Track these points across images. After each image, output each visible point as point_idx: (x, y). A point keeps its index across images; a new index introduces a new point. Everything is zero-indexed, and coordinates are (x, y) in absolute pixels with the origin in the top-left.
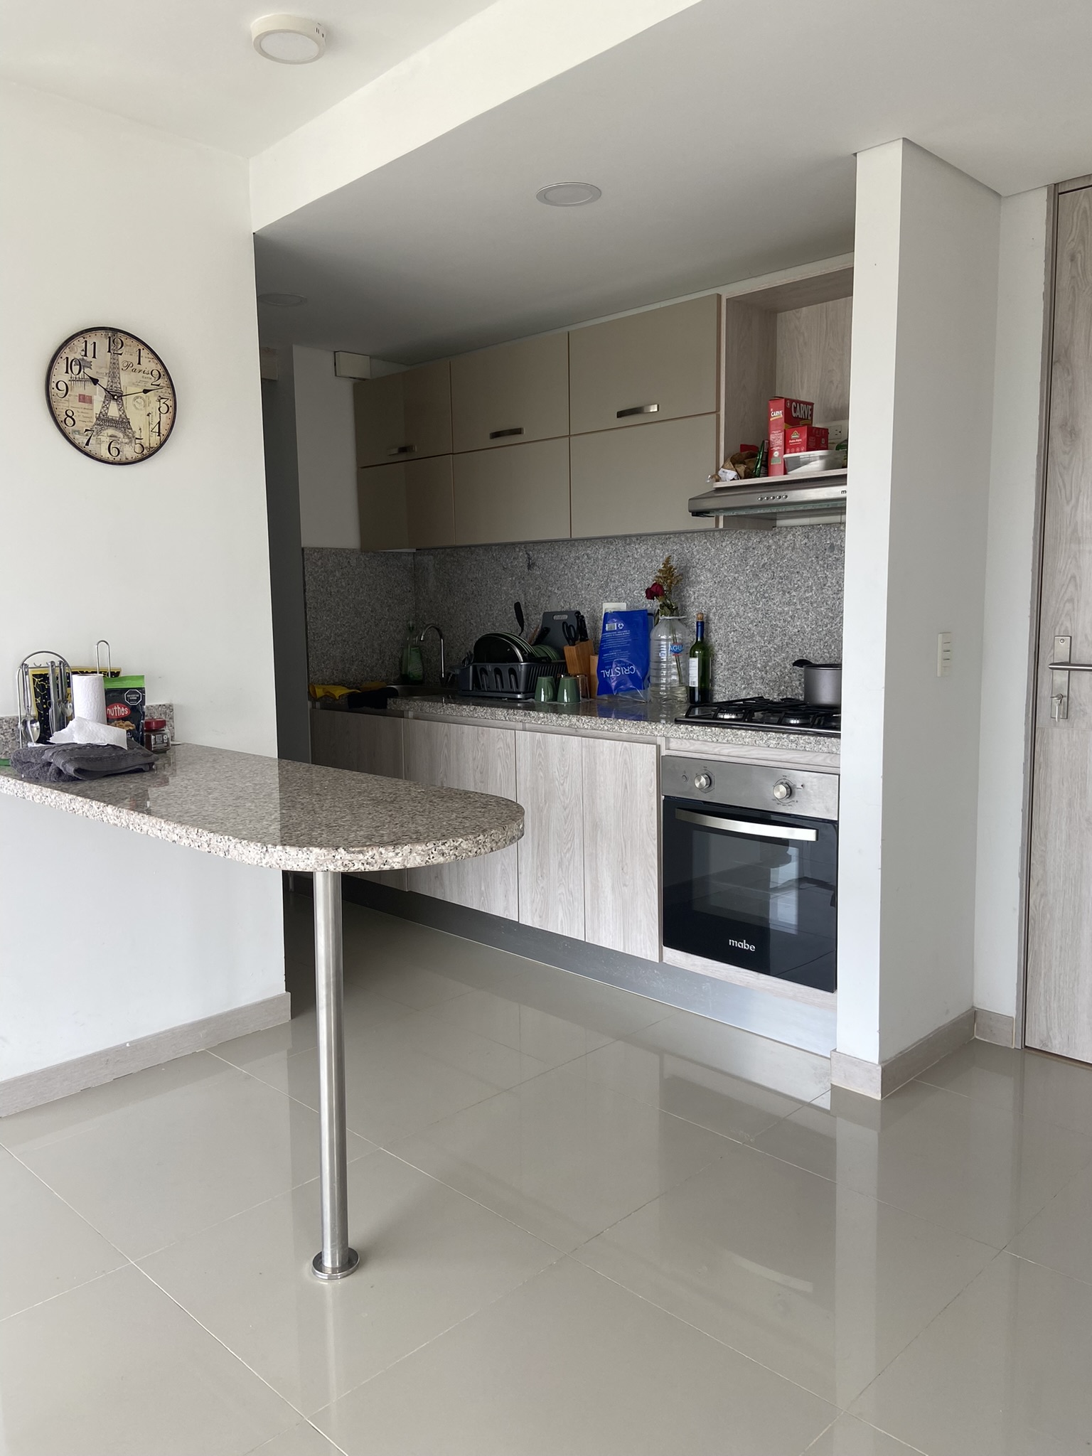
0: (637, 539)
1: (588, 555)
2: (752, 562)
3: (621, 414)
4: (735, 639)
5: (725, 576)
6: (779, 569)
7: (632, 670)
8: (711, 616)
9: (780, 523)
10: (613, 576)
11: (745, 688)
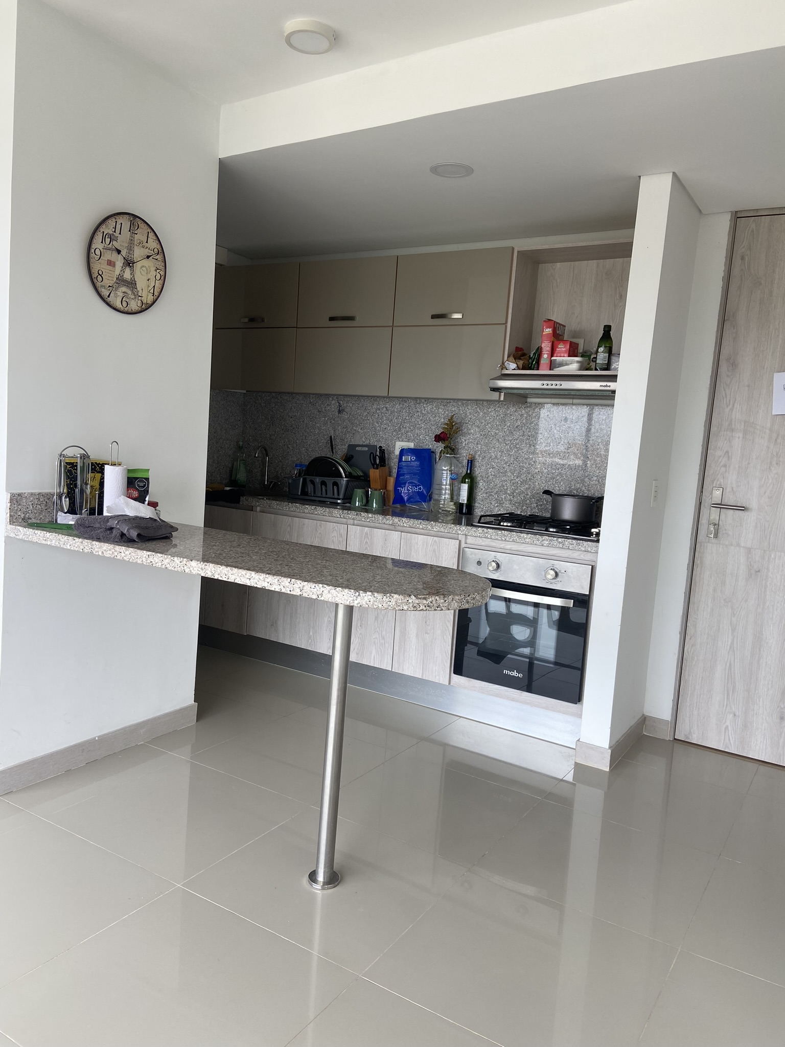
0: (425, 401)
1: (386, 408)
2: (509, 424)
3: (433, 317)
4: (493, 474)
5: (489, 431)
6: (528, 430)
7: (420, 489)
8: (477, 457)
9: (529, 400)
10: (405, 424)
11: (497, 506)
